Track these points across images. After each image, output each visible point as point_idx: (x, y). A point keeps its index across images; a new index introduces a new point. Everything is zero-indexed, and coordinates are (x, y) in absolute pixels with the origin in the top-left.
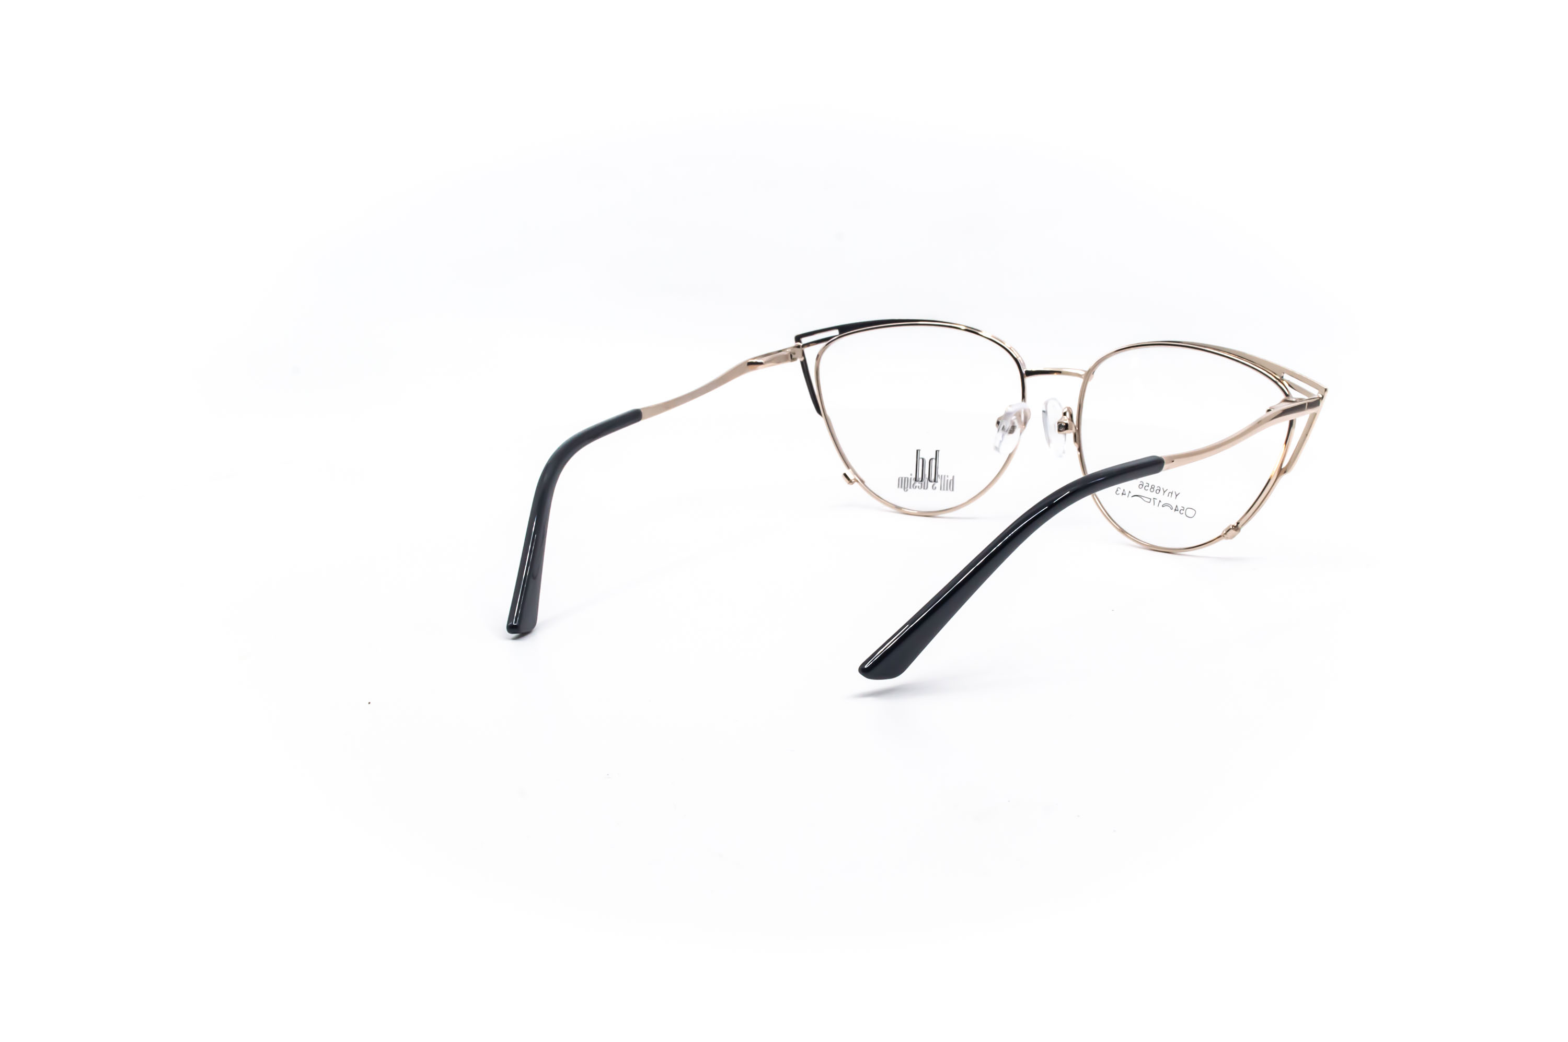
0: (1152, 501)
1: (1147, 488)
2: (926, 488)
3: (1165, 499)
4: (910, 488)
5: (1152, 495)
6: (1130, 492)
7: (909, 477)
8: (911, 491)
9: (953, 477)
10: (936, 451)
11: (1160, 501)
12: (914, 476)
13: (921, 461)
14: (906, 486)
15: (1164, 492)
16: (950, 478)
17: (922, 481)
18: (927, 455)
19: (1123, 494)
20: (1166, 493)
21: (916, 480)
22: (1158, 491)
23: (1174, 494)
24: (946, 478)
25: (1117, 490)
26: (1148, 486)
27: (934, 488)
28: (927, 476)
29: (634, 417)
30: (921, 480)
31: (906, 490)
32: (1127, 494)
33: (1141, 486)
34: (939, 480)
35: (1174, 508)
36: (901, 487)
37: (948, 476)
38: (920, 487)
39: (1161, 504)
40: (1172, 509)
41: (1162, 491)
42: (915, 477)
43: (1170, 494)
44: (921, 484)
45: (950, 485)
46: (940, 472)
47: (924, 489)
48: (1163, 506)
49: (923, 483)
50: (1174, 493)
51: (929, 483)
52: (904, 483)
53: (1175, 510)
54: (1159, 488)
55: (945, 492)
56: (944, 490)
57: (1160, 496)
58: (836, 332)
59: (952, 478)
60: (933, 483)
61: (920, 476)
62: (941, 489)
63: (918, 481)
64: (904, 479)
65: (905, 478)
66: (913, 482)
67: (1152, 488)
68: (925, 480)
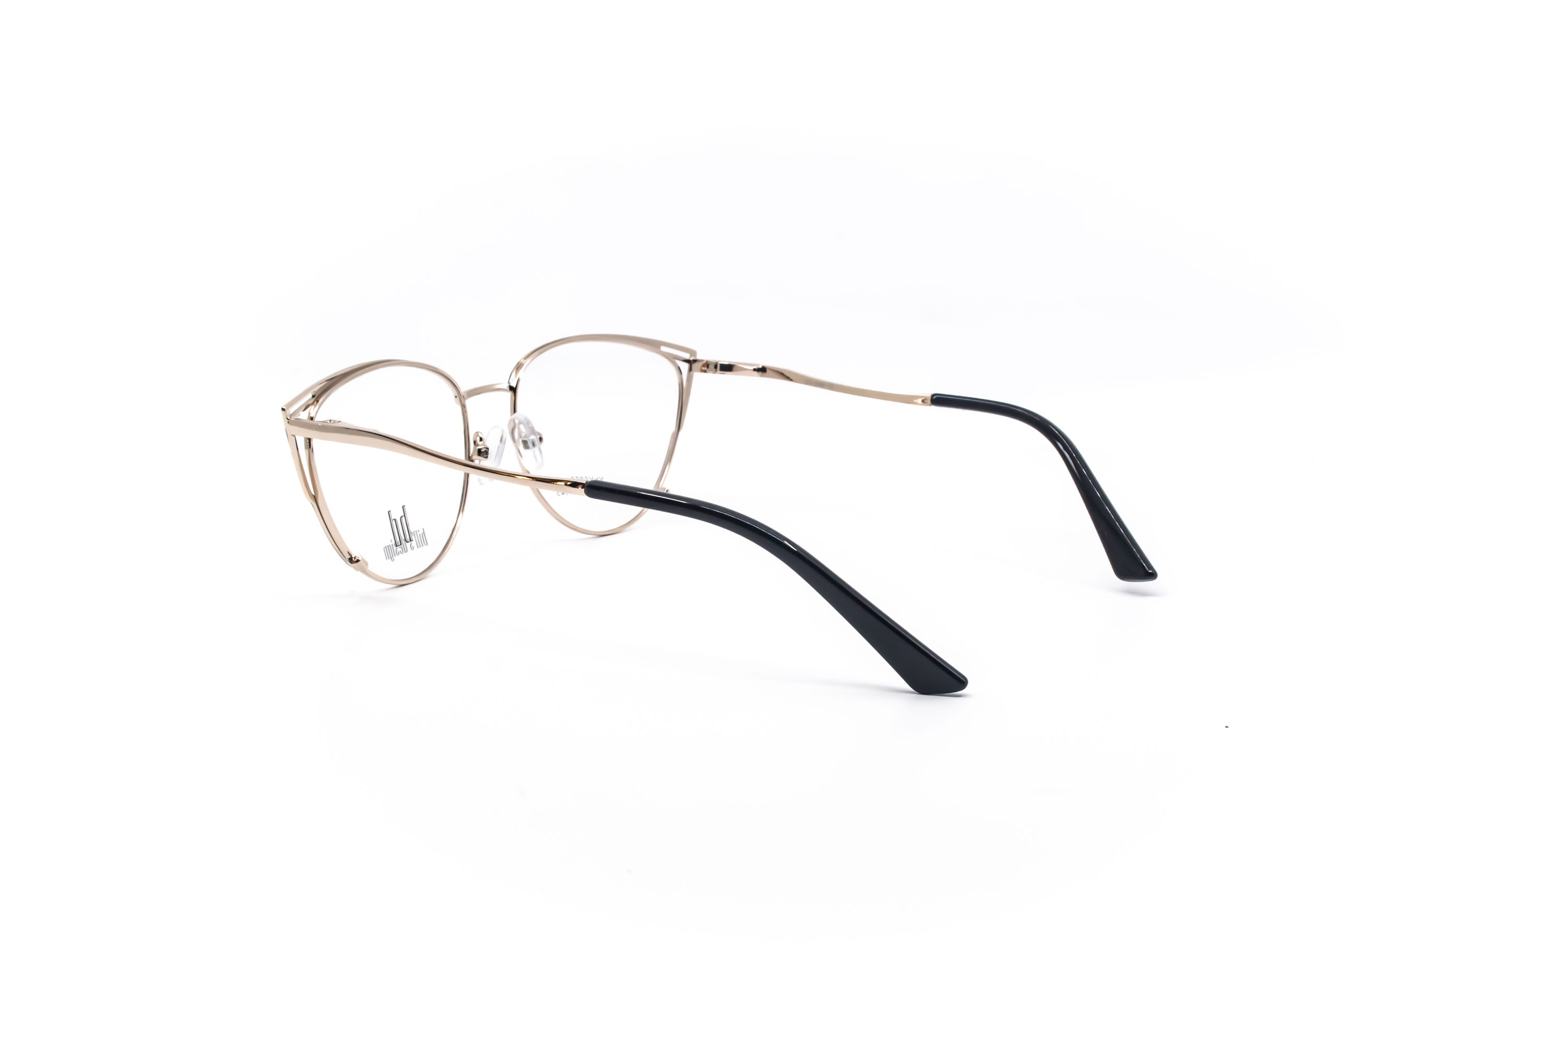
2: (406, 550)
4: (395, 556)
7: (390, 544)
8: (396, 558)
9: (423, 529)
10: (403, 507)
13: (394, 521)
14: (391, 556)
16: (421, 532)
17: (401, 545)
18: (397, 514)
21: (396, 546)
24: (418, 534)
27: (412, 548)
28: (403, 538)
30: (399, 544)
34: (413, 538)
36: (388, 558)
37: (419, 531)
38: (402, 552)
42: (394, 542)
44: (402, 547)
45: (423, 541)
46: (412, 530)
47: (405, 552)
49: (402, 545)
52: (390, 553)
55: (422, 548)
56: (420, 546)
59: (422, 532)
60: (409, 543)
61: (398, 540)
62: (417, 547)
65: (388, 546)
66: (395, 548)
68: (403, 542)
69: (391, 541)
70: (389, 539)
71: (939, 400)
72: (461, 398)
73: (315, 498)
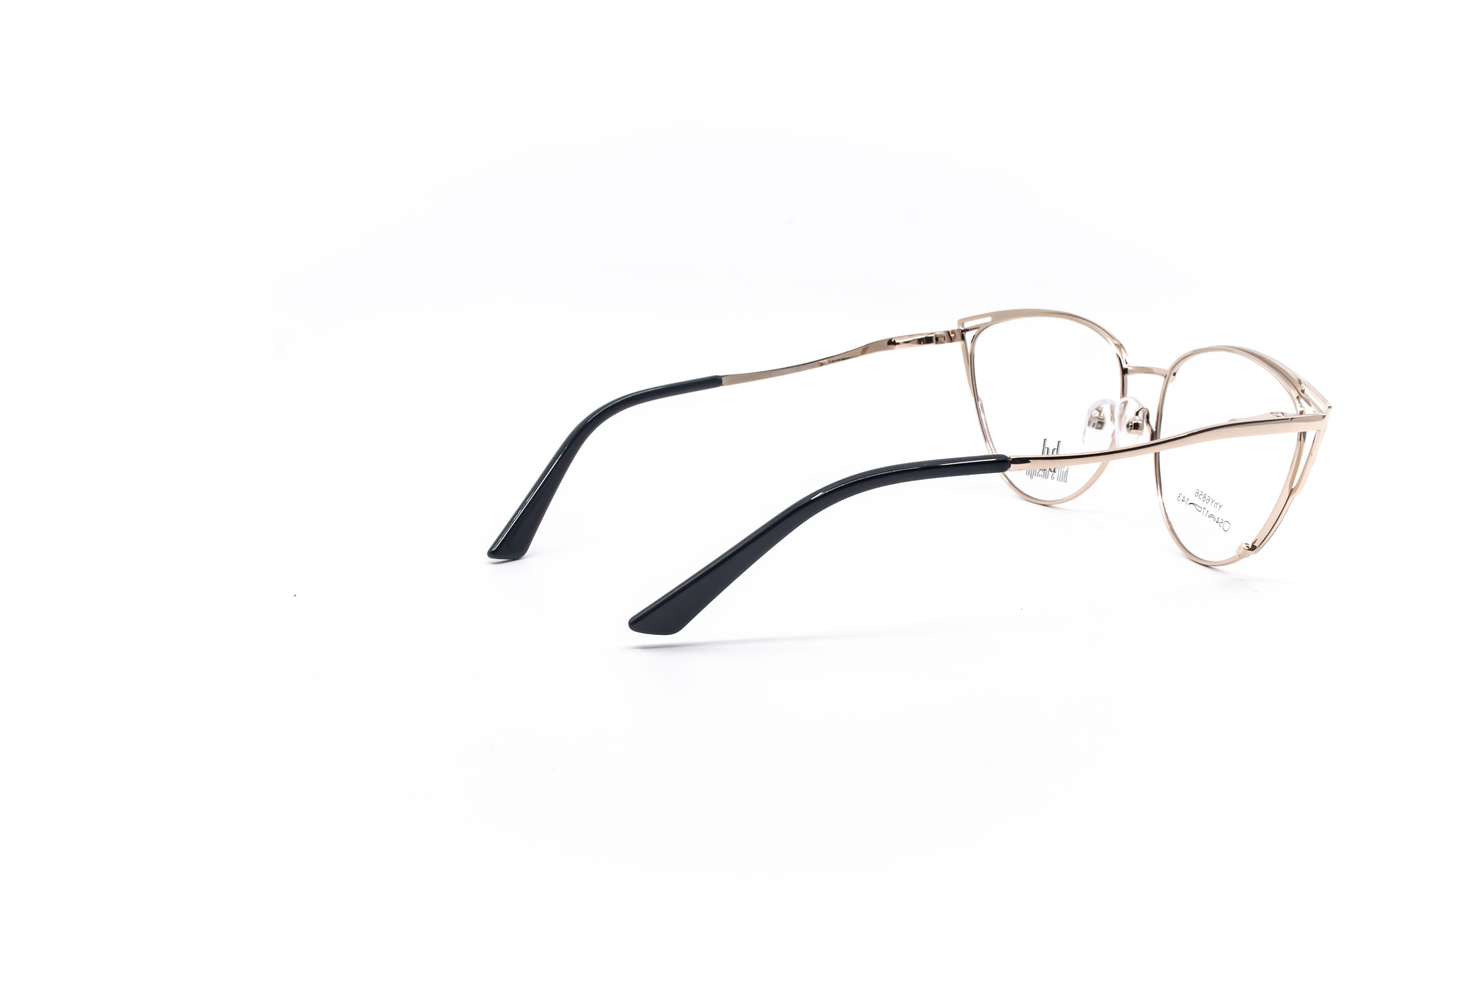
0: (1202, 510)
1: (1201, 496)
5: (1204, 504)
6: (1188, 499)
11: (1208, 511)
19: (1183, 501)
20: (1213, 503)
22: (1208, 501)
25: (1179, 497)
29: (714, 382)
32: (1186, 501)
33: (1197, 494)
35: (1216, 520)
43: (1216, 505)
48: (1209, 517)
50: (1218, 504)
54: (1209, 498)
55: (1060, 483)
56: (1060, 480)
58: (989, 319)
62: (1057, 480)
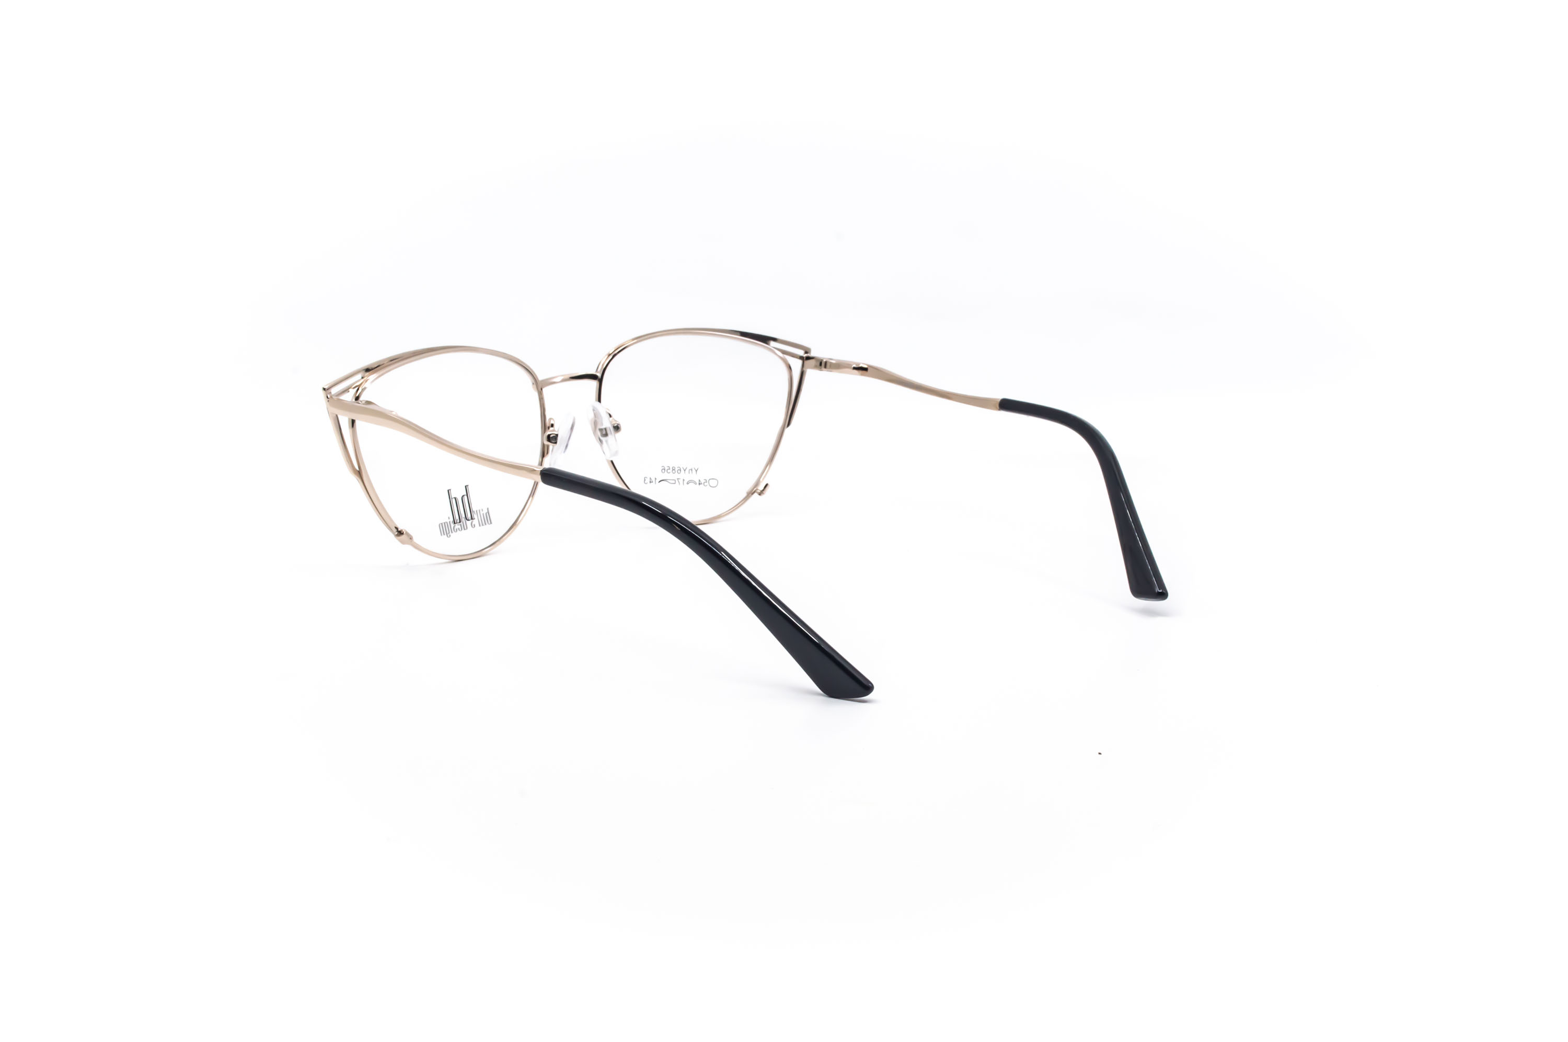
0: (677, 481)
1: (669, 471)
2: (465, 528)
3: (687, 476)
4: (452, 532)
5: (676, 476)
7: (448, 521)
8: (453, 535)
9: (488, 509)
10: (466, 487)
11: (684, 480)
12: (452, 519)
13: (454, 500)
14: (448, 532)
15: (685, 470)
16: (485, 511)
17: (460, 522)
18: (458, 493)
20: (687, 471)
21: (455, 523)
22: (679, 471)
23: (694, 470)
24: (482, 513)
26: (669, 469)
27: (473, 526)
28: (464, 516)
30: (458, 521)
31: (449, 535)
33: (663, 471)
34: (475, 516)
35: (698, 482)
36: (444, 534)
37: (482, 510)
38: (460, 529)
39: (685, 482)
40: (696, 484)
41: (682, 470)
43: (690, 471)
44: (461, 525)
45: (487, 519)
46: (474, 508)
47: (464, 529)
49: (462, 523)
51: (467, 522)
52: (445, 530)
53: (699, 484)
55: (485, 526)
56: (483, 525)
57: (682, 475)
59: (487, 511)
60: (471, 521)
61: (457, 517)
62: (480, 525)
63: (457, 523)
64: (443, 524)
65: (445, 523)
66: (452, 525)
67: (673, 470)
68: (463, 520)
69: (449, 518)
70: (446, 515)
71: (1007, 405)
72: (540, 386)
73: (359, 473)
